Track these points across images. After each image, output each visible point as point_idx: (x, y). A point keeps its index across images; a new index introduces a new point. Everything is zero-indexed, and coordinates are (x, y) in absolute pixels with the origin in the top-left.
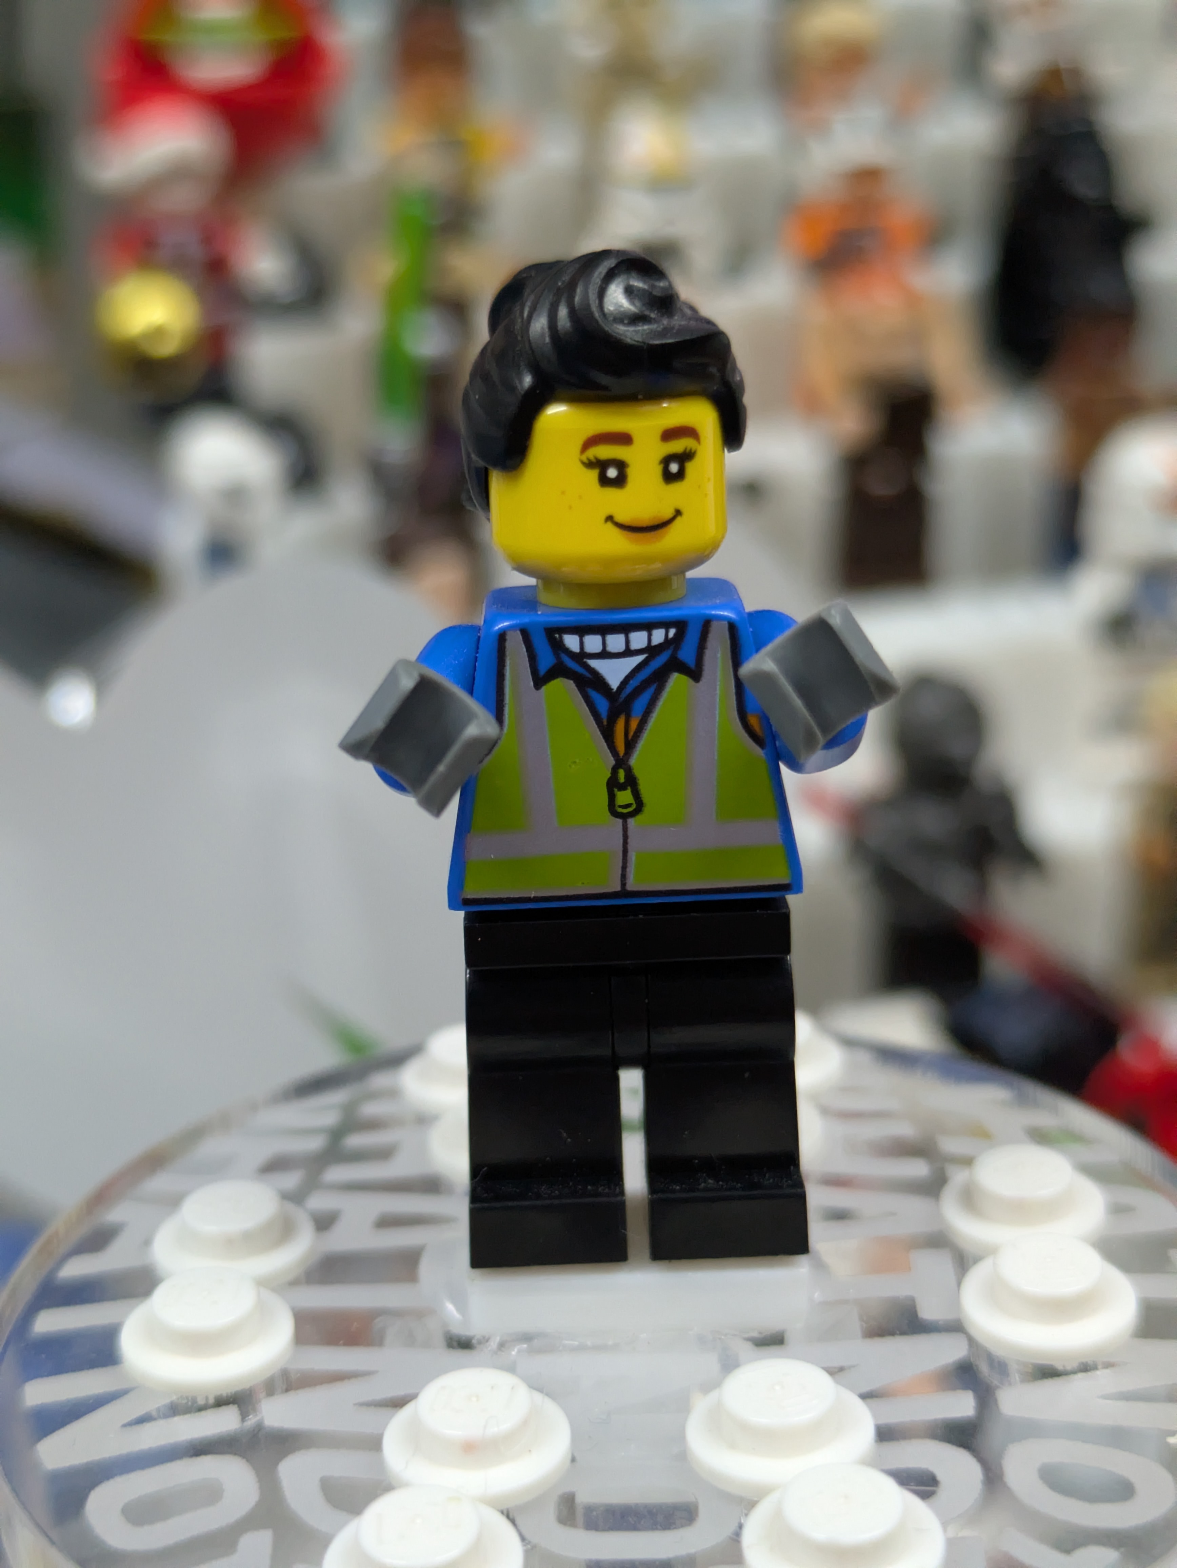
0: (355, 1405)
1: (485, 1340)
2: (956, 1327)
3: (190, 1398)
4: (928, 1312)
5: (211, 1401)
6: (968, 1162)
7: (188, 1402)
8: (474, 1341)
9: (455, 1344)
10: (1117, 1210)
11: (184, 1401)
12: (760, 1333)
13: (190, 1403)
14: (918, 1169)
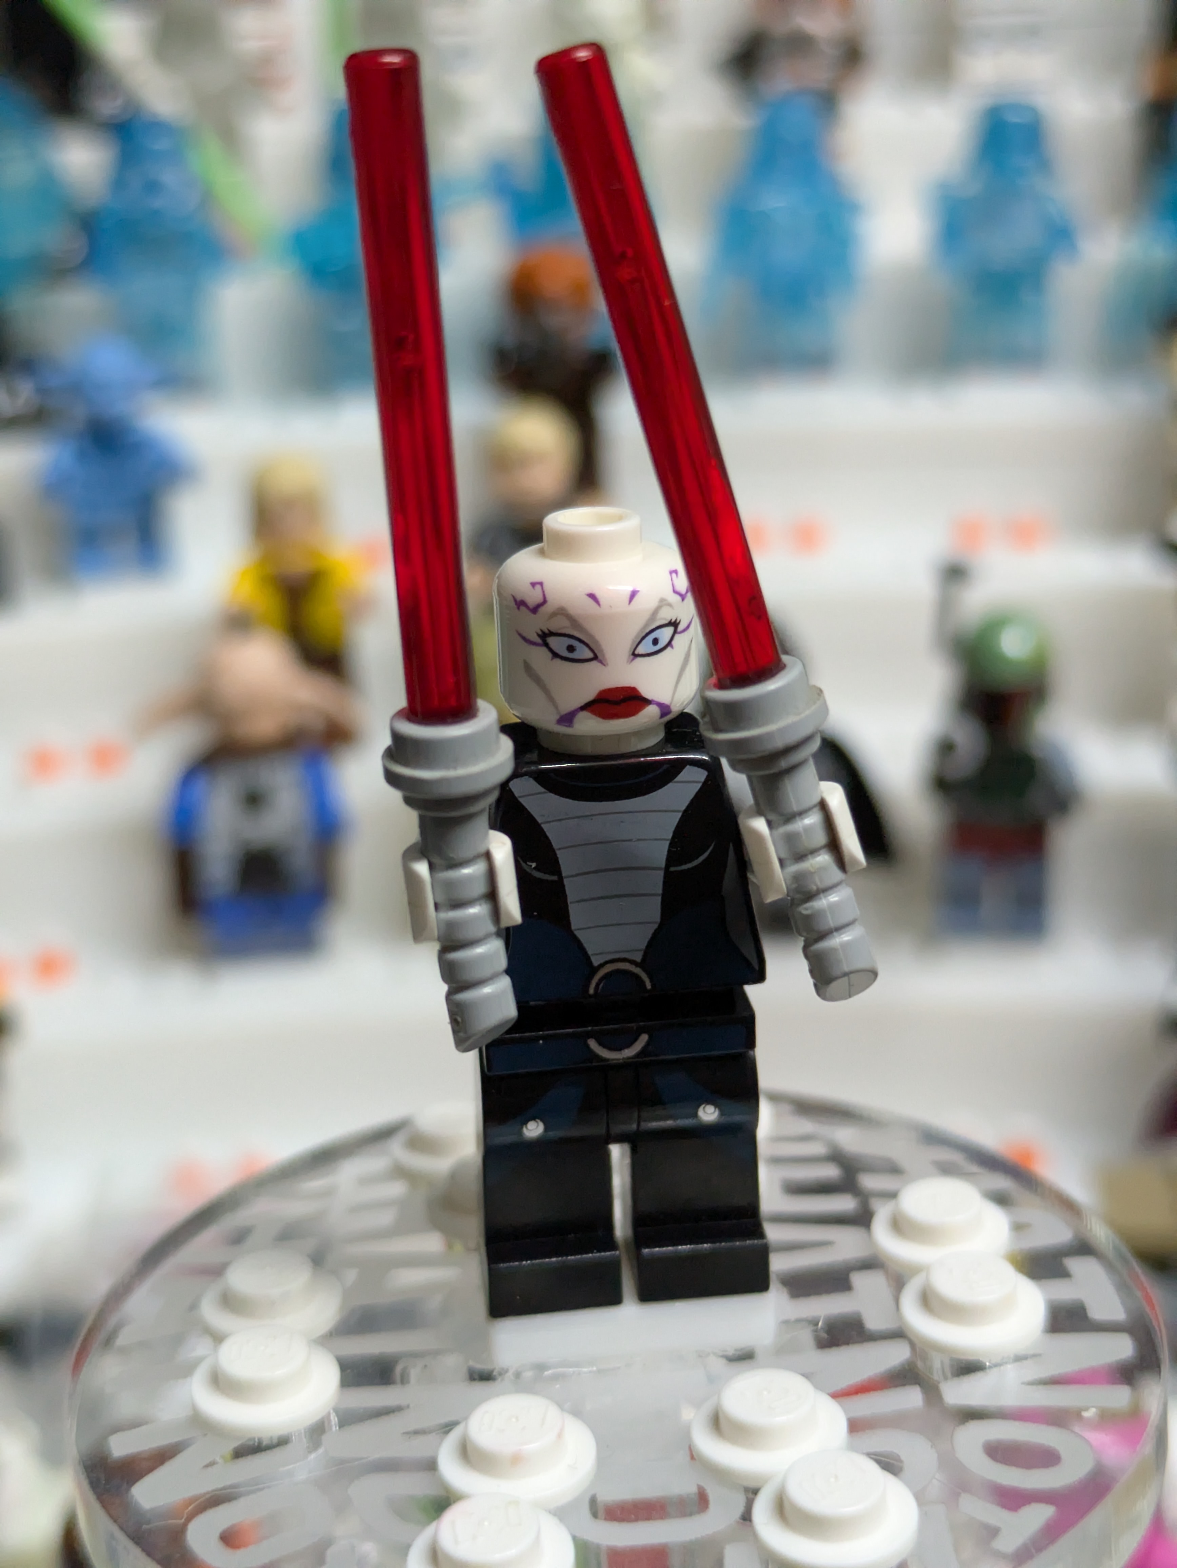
0: (404, 1433)
1: (503, 1372)
2: (899, 1334)
3: (256, 1440)
4: (873, 1323)
5: (275, 1441)
6: (892, 1195)
7: (255, 1441)
8: (495, 1373)
9: (476, 1377)
10: (1018, 1228)
11: (251, 1443)
12: (736, 1350)
13: (256, 1444)
14: (844, 1204)
